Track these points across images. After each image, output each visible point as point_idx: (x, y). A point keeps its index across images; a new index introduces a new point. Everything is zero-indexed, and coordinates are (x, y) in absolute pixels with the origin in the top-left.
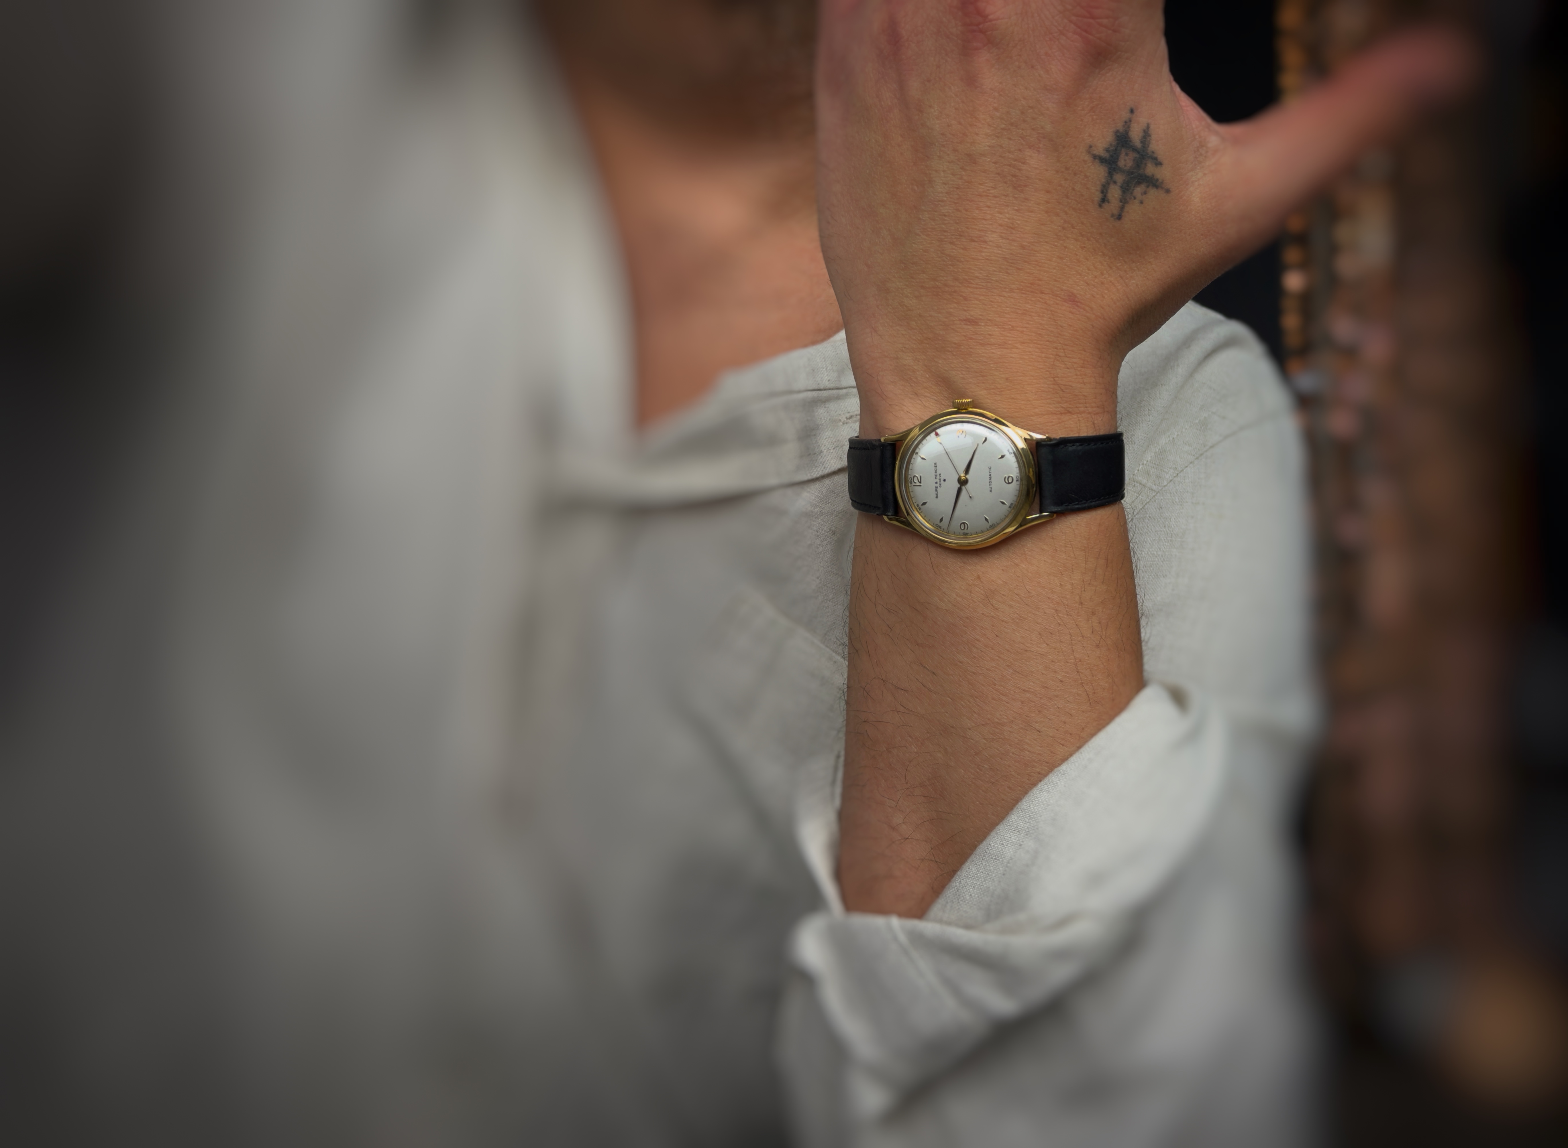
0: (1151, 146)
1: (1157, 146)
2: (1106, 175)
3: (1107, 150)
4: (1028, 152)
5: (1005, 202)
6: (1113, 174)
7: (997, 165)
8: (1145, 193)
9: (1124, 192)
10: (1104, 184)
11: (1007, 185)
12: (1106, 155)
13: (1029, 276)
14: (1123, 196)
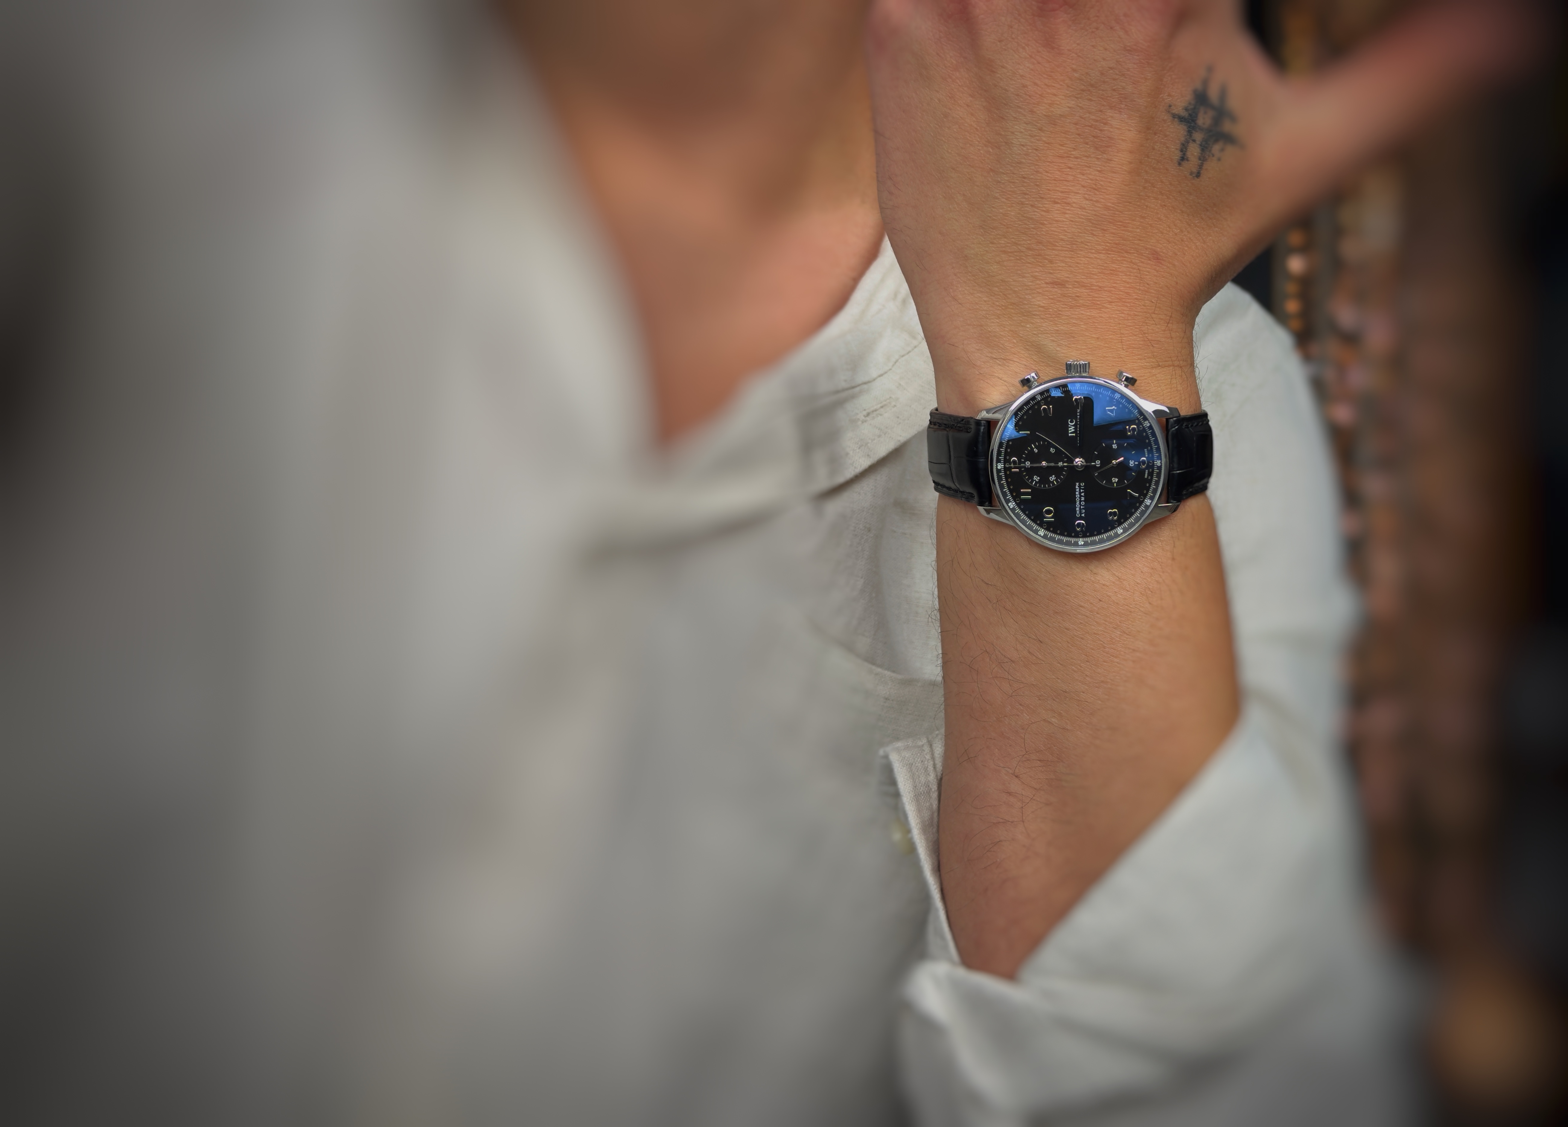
0: (1228, 103)
1: (1234, 103)
2: (1186, 134)
3: (1186, 109)
4: (1109, 113)
5: (1087, 163)
6: (1192, 133)
7: (1077, 126)
8: (1222, 150)
9: (1203, 150)
10: (1183, 142)
11: (1088, 146)
12: (1184, 114)
13: (1113, 237)
14: (1202, 154)
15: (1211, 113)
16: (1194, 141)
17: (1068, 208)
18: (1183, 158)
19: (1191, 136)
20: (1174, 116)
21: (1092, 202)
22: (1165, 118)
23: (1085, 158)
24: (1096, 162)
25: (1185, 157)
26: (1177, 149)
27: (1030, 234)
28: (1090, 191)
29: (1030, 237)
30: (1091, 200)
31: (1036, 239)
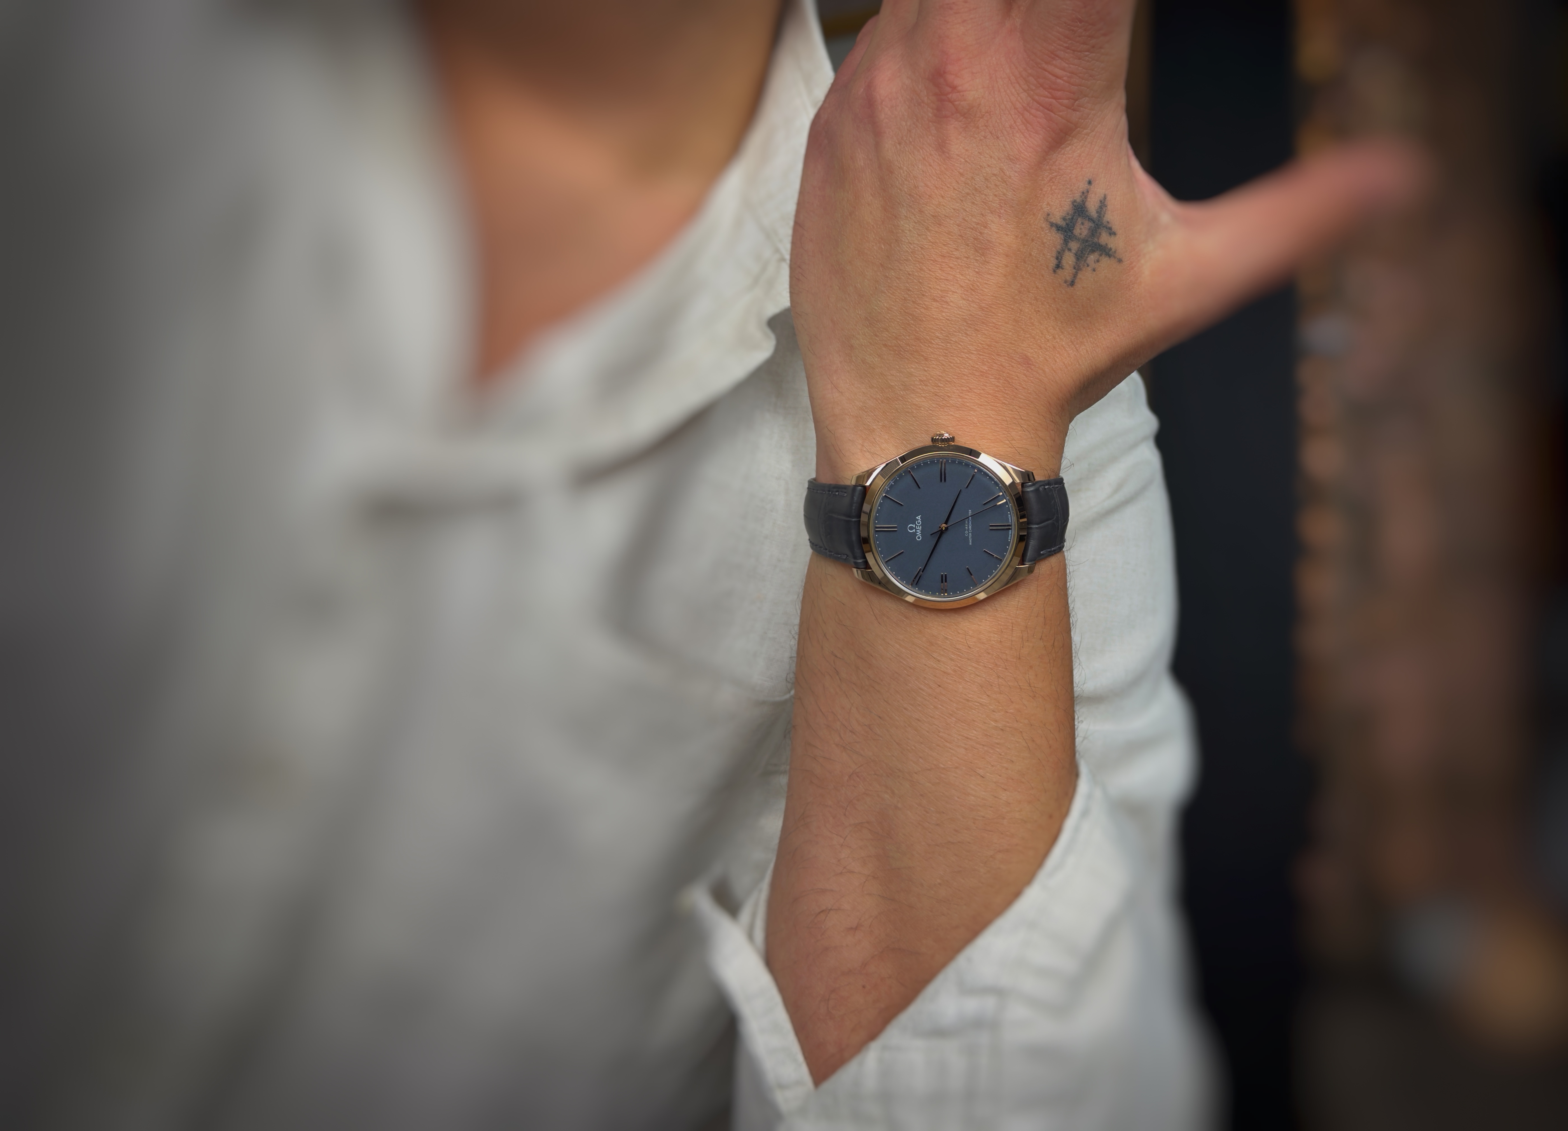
0: (1106, 216)
1: (1112, 217)
2: (1062, 243)
3: (1064, 219)
4: (990, 216)
5: (967, 264)
6: (1068, 242)
7: (960, 228)
8: (1097, 261)
9: (1078, 259)
10: (1059, 250)
11: (969, 248)
12: (1062, 223)
13: (986, 338)
14: (1077, 263)
16: (1070, 250)
17: (945, 306)
18: (1058, 266)
20: (1052, 225)
21: (968, 302)
22: (1044, 225)
23: (965, 259)
24: (975, 264)
25: (1060, 265)
26: (1052, 257)
28: (967, 291)
30: (968, 300)
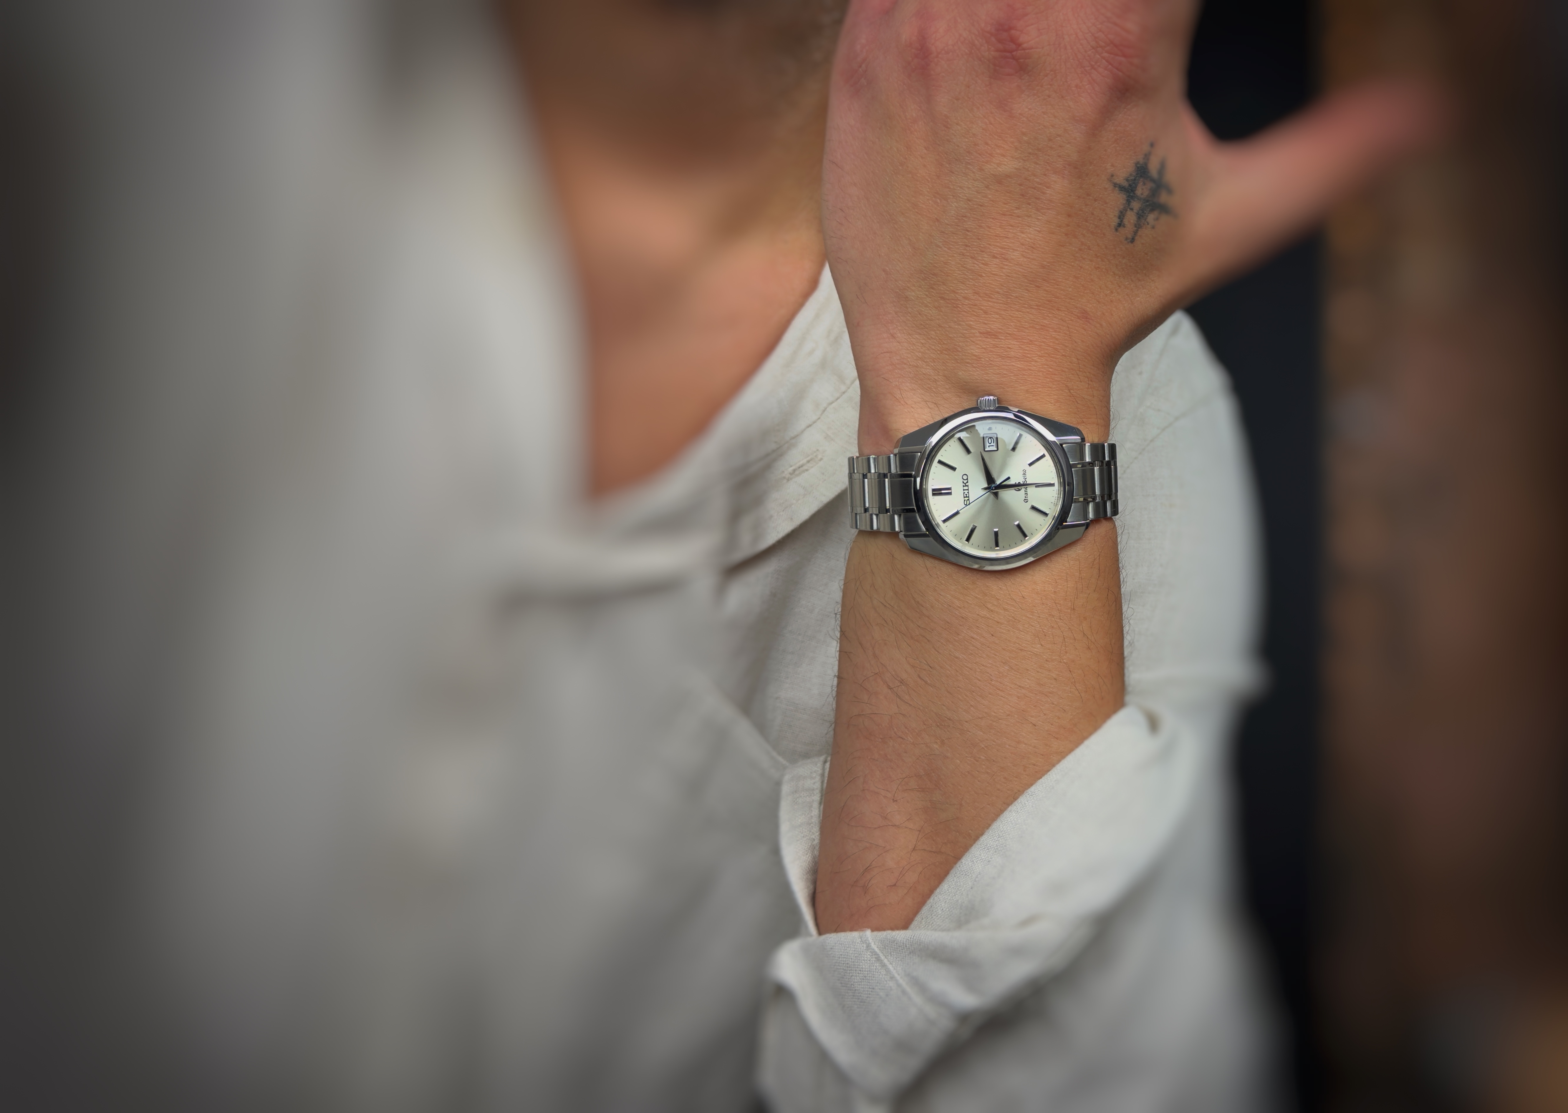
0: (1167, 175)
1: (1172, 176)
3: (1127, 179)
8: (1157, 219)
9: (1139, 218)
10: (1122, 210)
12: (1124, 183)
13: (1047, 294)
14: (1138, 221)
15: (1150, 185)
18: (1120, 224)
19: (1129, 205)
20: (1115, 185)
22: (1107, 186)
25: (1122, 224)
26: (1115, 216)
27: (969, 284)
29: (967, 287)
31: (974, 290)
